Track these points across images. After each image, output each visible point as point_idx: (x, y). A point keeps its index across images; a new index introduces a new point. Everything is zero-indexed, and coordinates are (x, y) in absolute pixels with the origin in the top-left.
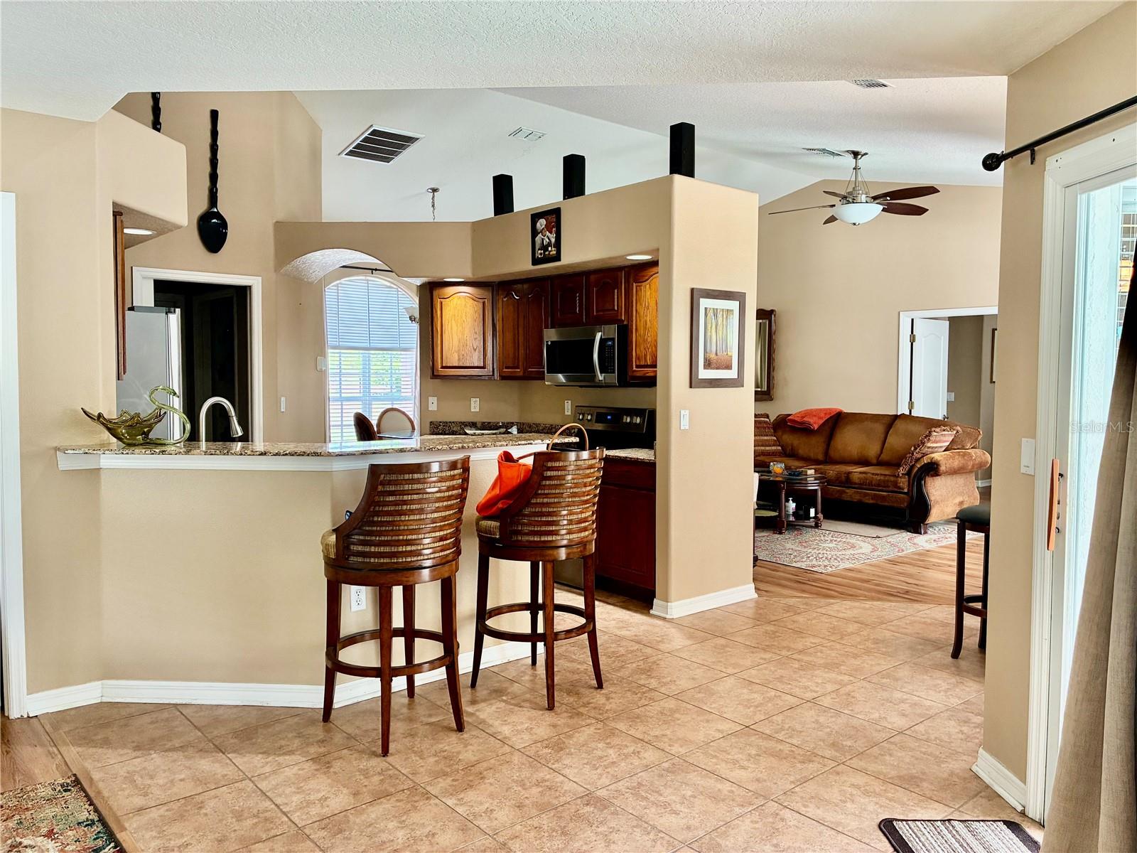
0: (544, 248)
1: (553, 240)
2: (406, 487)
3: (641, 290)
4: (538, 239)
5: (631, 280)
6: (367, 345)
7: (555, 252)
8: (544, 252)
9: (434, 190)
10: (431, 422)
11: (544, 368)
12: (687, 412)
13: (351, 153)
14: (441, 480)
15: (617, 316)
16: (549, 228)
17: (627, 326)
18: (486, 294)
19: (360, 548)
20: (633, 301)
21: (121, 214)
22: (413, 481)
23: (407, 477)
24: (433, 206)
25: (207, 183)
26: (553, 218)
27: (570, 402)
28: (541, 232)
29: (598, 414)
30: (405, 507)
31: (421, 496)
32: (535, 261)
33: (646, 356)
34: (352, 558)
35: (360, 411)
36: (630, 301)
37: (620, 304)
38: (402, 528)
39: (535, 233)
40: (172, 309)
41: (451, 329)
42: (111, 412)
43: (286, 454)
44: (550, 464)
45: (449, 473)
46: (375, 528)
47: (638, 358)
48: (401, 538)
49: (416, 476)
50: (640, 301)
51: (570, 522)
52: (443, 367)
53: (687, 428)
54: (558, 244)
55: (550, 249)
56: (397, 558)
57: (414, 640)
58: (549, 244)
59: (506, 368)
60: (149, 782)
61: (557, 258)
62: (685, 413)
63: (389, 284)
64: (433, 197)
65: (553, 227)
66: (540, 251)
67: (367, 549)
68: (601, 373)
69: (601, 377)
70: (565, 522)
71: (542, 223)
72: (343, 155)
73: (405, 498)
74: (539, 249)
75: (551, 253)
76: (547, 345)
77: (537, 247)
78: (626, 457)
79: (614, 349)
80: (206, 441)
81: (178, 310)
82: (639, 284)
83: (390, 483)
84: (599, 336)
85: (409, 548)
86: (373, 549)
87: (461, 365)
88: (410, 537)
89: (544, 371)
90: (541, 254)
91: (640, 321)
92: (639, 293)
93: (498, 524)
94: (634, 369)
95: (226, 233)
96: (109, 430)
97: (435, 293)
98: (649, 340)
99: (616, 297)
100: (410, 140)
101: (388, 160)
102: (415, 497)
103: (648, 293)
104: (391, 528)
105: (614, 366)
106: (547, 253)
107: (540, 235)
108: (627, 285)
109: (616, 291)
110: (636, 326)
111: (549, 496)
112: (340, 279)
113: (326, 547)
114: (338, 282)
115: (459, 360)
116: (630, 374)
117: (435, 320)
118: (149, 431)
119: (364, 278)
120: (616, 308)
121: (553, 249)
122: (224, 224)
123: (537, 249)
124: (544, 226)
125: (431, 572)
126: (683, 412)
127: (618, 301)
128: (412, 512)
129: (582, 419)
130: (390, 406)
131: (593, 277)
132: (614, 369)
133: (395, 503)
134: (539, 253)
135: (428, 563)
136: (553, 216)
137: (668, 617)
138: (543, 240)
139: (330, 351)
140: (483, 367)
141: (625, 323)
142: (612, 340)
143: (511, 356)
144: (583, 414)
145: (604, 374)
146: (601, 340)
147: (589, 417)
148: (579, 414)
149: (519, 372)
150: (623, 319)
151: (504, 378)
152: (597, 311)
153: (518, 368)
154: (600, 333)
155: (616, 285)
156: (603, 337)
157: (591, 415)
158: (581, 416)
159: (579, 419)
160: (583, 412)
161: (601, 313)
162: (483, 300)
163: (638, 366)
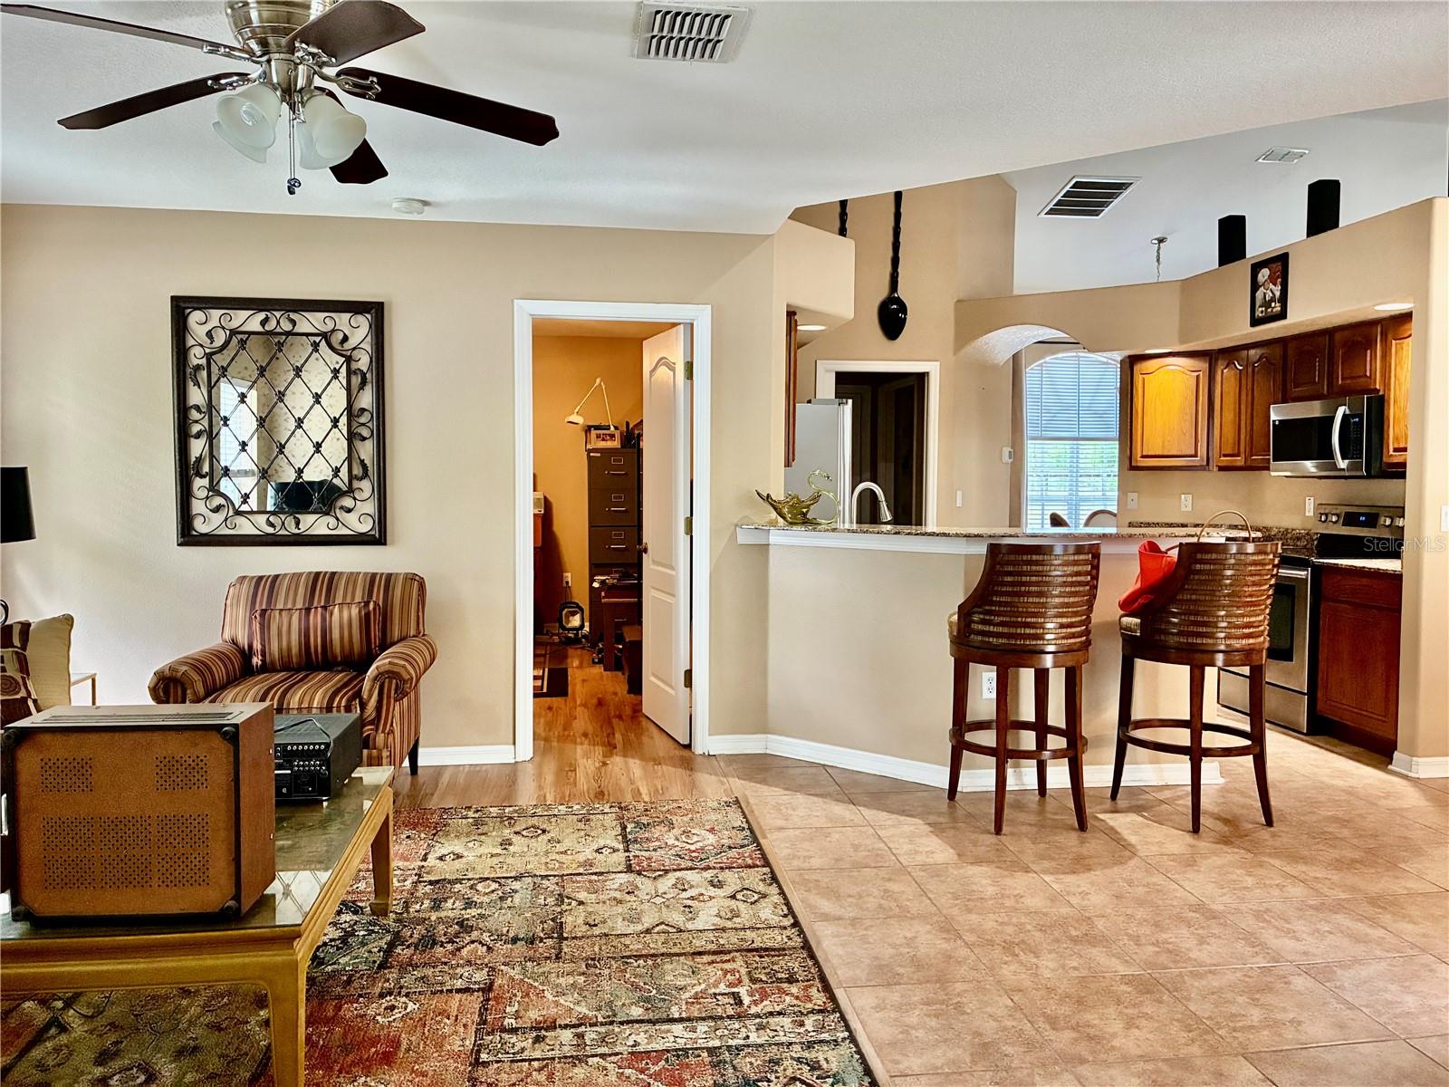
0: (1267, 304)
1: (1278, 294)
2: (1025, 568)
3: (1402, 348)
4: (1259, 294)
5: (1390, 336)
6: (1076, 434)
7: (1279, 309)
8: (1266, 310)
9: (1161, 241)
10: (1130, 523)
11: (1269, 455)
13: (1051, 212)
14: (1066, 564)
15: (1370, 385)
16: (1272, 279)
17: (1383, 396)
18: (1203, 365)
19: (980, 627)
20: (1390, 366)
21: (794, 313)
22: (1030, 563)
23: (1025, 558)
24: (1158, 260)
25: (889, 269)
26: (1278, 266)
27: (1312, 499)
28: (1263, 285)
29: (1347, 514)
30: (1023, 589)
31: (1040, 579)
32: (1255, 322)
33: (1407, 435)
34: (972, 636)
35: (1059, 513)
36: (1388, 364)
37: (1374, 369)
38: (1021, 609)
39: (1255, 286)
40: (844, 400)
41: (1155, 409)
42: (778, 494)
43: (918, 534)
44: (1199, 556)
45: (1071, 558)
46: (994, 608)
47: (1397, 439)
48: (1019, 619)
49: (1034, 557)
50: (1400, 363)
51: (1231, 626)
52: (1143, 457)
54: (1283, 299)
55: (1273, 304)
56: (1016, 639)
57: (1046, 737)
58: (1273, 299)
59: (1225, 456)
60: (792, 812)
61: (1282, 315)
63: (1105, 360)
64: (1159, 249)
65: (1278, 277)
66: (1260, 309)
67: (987, 628)
68: (1343, 458)
69: (1343, 464)
70: (1224, 624)
71: (1264, 274)
72: (1042, 215)
73: (1024, 579)
74: (1259, 307)
75: (1274, 310)
76: (1274, 425)
77: (1258, 304)
78: (1364, 567)
79: (1361, 427)
80: (857, 523)
81: (850, 401)
82: (1401, 341)
83: (1009, 563)
84: (1341, 411)
85: (1028, 631)
86: (991, 628)
87: (1166, 453)
88: (1029, 620)
89: (1269, 459)
90: (1262, 312)
91: (1400, 389)
92: (1400, 353)
93: (1138, 621)
94: (1391, 452)
95: (905, 319)
96: (775, 509)
97: (1137, 368)
99: (1368, 359)
100: (1122, 186)
101: (1096, 213)
102: (1034, 579)
104: (1009, 609)
105: (1361, 449)
106: (1269, 310)
107: (1262, 289)
108: (1384, 345)
109: (1369, 351)
110: (1395, 397)
111: (1196, 592)
112: (1043, 358)
113: (951, 624)
114: (1042, 361)
115: (1163, 447)
116: (1385, 460)
117: (1135, 400)
118: (807, 512)
119: (1075, 354)
120: (1368, 374)
121: (1278, 304)
122: (903, 308)
123: (1257, 306)
124: (1266, 277)
125: (1054, 657)
127: (1373, 364)
128: (1029, 594)
129: (1325, 521)
130: (1102, 508)
131: (1338, 336)
132: (1361, 454)
133: (1012, 584)
134: (1259, 312)
135: (1051, 648)
136: (1279, 264)
137: (1410, 774)
138: (1265, 294)
139: (1029, 442)
140: (1196, 456)
141: (1381, 393)
142: (1361, 416)
143: (1231, 441)
144: (1326, 515)
145: (1347, 461)
146: (1345, 416)
147: (1334, 519)
148: (1321, 514)
149: (1240, 461)
150: (1378, 387)
151: (1221, 469)
152: (1343, 379)
153: (1239, 456)
154: (1343, 407)
155: (1370, 344)
156: (1348, 412)
157: (1338, 515)
158: (1323, 518)
159: (1320, 521)
160: (1327, 512)
161: (1348, 382)
162: (1197, 374)
163: (1396, 450)
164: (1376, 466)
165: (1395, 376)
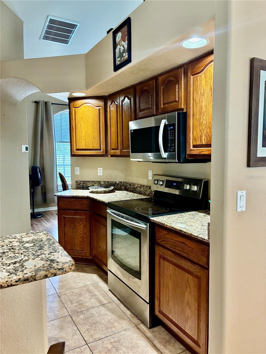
0: (121, 55)
1: (126, 47)
3: (197, 80)
4: (117, 49)
5: (189, 74)
7: (127, 56)
8: (121, 59)
10: (76, 181)
12: (244, 192)
13: (44, 39)
15: (178, 106)
16: (123, 38)
17: (186, 113)
18: (101, 103)
26: (126, 29)
27: (151, 171)
28: (119, 43)
29: (168, 181)
32: (116, 68)
33: (201, 137)
36: (188, 91)
37: (180, 96)
41: (81, 126)
47: (194, 139)
50: (196, 90)
52: (77, 150)
53: (244, 209)
54: (129, 49)
55: (124, 54)
58: (124, 52)
59: (113, 149)
61: (129, 60)
62: (242, 194)
66: (118, 59)
68: (165, 151)
69: (165, 155)
71: (119, 36)
72: (41, 40)
75: (125, 58)
76: (131, 132)
77: (117, 56)
79: (175, 132)
82: (196, 76)
84: (163, 122)
87: (87, 148)
89: (129, 151)
90: (119, 61)
91: (197, 106)
92: (196, 83)
94: (192, 148)
97: (72, 104)
98: (204, 122)
99: (177, 90)
100: (73, 27)
101: (66, 42)
103: (204, 82)
105: (175, 146)
106: (123, 59)
107: (118, 46)
108: (186, 80)
109: (177, 85)
110: (193, 112)
115: (86, 145)
116: (188, 152)
117: (72, 121)
120: (177, 100)
121: (127, 54)
123: (116, 58)
124: (120, 38)
126: (240, 193)
127: (180, 93)
129: (157, 184)
131: (160, 79)
132: (175, 149)
136: (126, 26)
138: (120, 49)
140: (100, 149)
141: (185, 111)
142: (174, 125)
143: (114, 142)
144: (158, 181)
145: (167, 154)
146: (165, 126)
147: (161, 183)
148: (155, 180)
149: (118, 152)
150: (183, 107)
151: (112, 156)
152: (164, 104)
153: (118, 150)
154: (165, 120)
155: (177, 81)
156: (167, 123)
157: (163, 181)
158: (156, 182)
159: (155, 184)
160: (158, 179)
161: (167, 106)
162: (99, 108)
163: (194, 146)
164: (183, 156)
165: (193, 99)
